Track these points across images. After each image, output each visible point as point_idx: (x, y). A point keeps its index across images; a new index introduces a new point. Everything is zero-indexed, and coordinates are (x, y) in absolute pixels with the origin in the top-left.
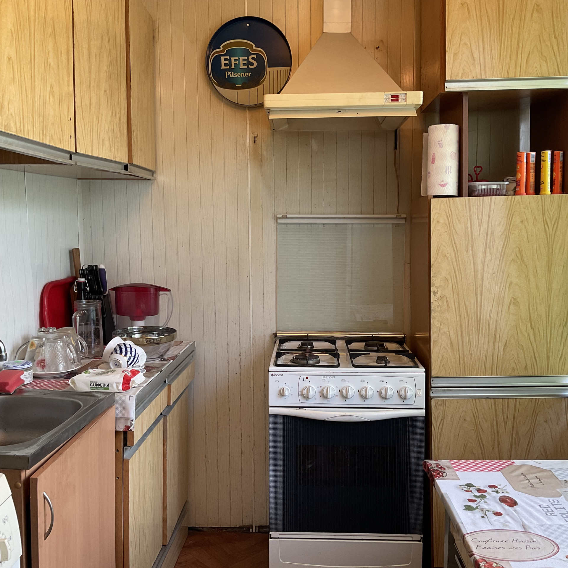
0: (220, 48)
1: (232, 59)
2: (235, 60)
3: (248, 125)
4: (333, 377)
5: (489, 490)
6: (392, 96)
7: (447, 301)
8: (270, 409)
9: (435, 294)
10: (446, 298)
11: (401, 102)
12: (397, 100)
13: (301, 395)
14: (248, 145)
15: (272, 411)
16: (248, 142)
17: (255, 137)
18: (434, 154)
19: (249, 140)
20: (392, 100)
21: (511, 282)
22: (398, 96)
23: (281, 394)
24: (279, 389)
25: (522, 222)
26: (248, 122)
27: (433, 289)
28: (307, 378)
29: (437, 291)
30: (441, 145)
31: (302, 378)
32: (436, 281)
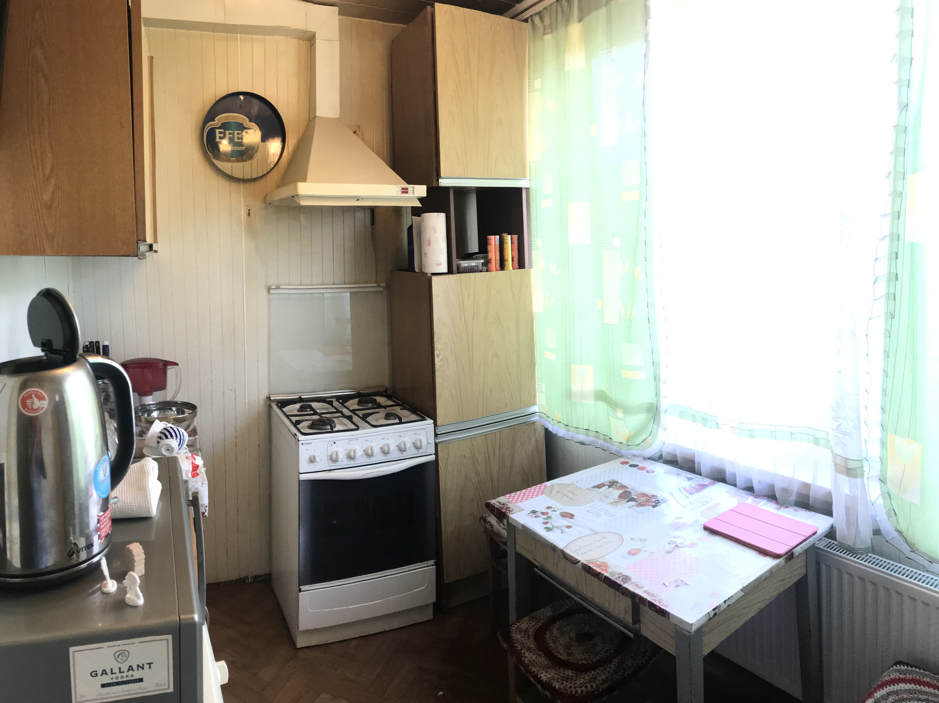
0: (215, 121)
1: (227, 132)
2: (230, 134)
3: (242, 198)
4: (357, 439)
5: (549, 511)
6: (403, 189)
7: (447, 361)
8: (301, 475)
9: (438, 356)
10: (447, 359)
11: (410, 194)
12: (407, 192)
13: (330, 459)
14: (242, 218)
15: (303, 477)
16: (242, 214)
17: (249, 210)
18: (430, 237)
19: (243, 212)
20: (403, 192)
21: (493, 340)
22: (407, 189)
23: (312, 460)
24: (309, 456)
25: (497, 292)
26: (242, 194)
27: (436, 352)
28: (335, 443)
29: (440, 355)
30: (435, 231)
31: (330, 443)
32: (438, 345)
